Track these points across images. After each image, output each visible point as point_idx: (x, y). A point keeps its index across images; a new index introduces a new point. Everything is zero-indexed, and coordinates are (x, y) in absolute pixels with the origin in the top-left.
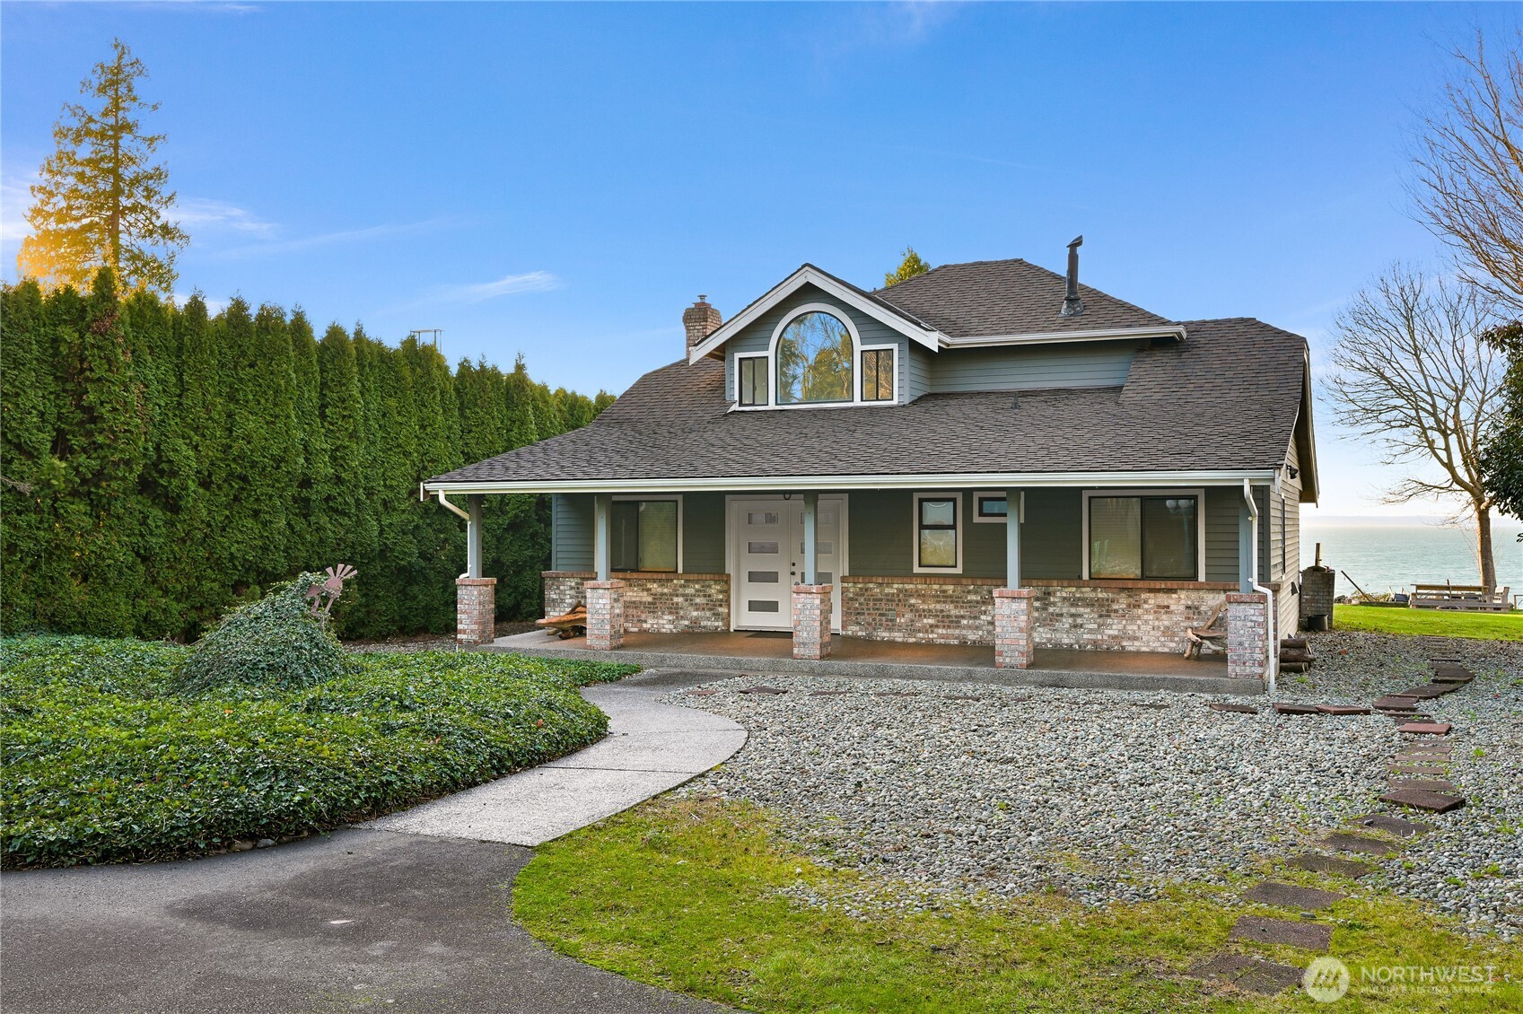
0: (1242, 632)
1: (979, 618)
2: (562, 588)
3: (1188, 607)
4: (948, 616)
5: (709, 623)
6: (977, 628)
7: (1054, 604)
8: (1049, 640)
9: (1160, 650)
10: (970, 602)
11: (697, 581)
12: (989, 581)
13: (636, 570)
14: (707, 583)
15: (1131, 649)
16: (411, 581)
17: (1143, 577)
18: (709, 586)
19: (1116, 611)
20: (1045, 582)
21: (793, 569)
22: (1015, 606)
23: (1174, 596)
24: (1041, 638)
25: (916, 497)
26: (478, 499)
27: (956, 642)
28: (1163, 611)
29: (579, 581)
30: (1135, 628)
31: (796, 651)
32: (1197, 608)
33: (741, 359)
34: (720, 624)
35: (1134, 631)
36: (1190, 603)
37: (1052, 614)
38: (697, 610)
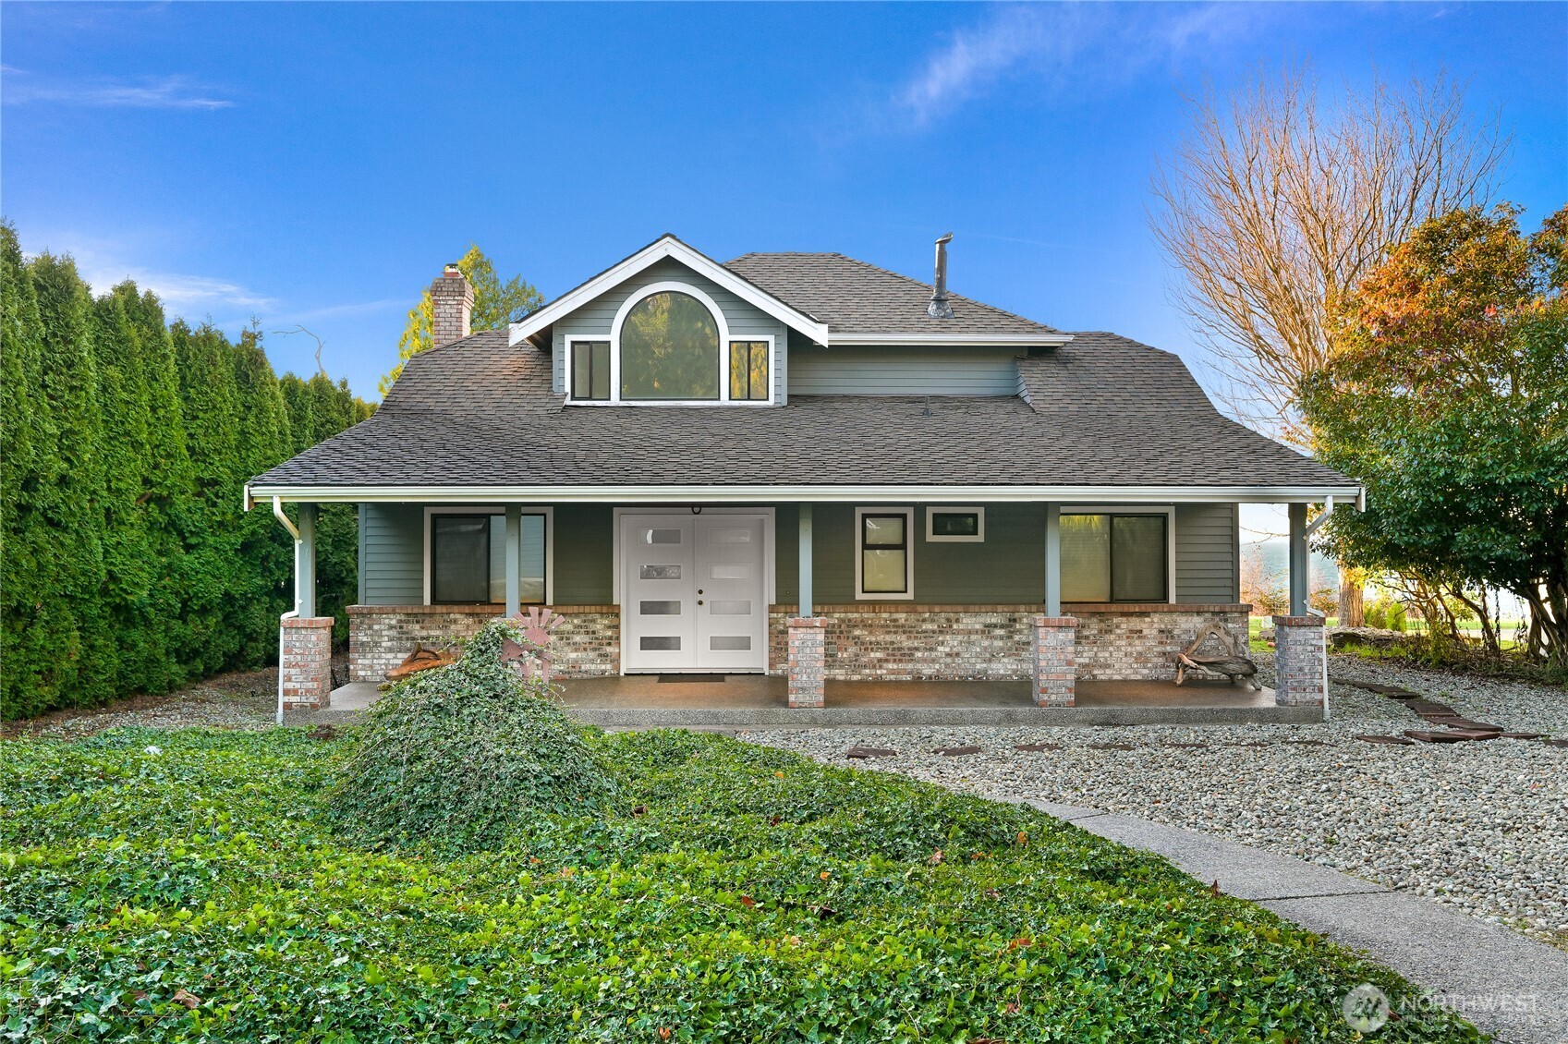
0: (1302, 657)
1: (936, 650)
2: (376, 627)
3: (1161, 631)
4: (900, 649)
5: (593, 667)
6: (933, 661)
7: (1020, 632)
8: (1015, 672)
9: (1133, 677)
10: (925, 632)
11: (577, 615)
12: (948, 608)
13: (488, 603)
14: (590, 617)
15: (1103, 677)
16: (129, 623)
17: (1112, 600)
18: (593, 621)
19: (1087, 637)
20: (1011, 608)
21: (700, 597)
22: (1061, 636)
23: (1147, 619)
24: (1006, 669)
25: (859, 512)
26: (314, 509)
27: (909, 678)
28: (1136, 636)
29: (403, 617)
30: (1107, 655)
31: (792, 698)
32: (1170, 632)
33: (574, 343)
34: (609, 667)
35: (1106, 659)
36: (1163, 626)
37: (1018, 643)
38: (576, 650)
